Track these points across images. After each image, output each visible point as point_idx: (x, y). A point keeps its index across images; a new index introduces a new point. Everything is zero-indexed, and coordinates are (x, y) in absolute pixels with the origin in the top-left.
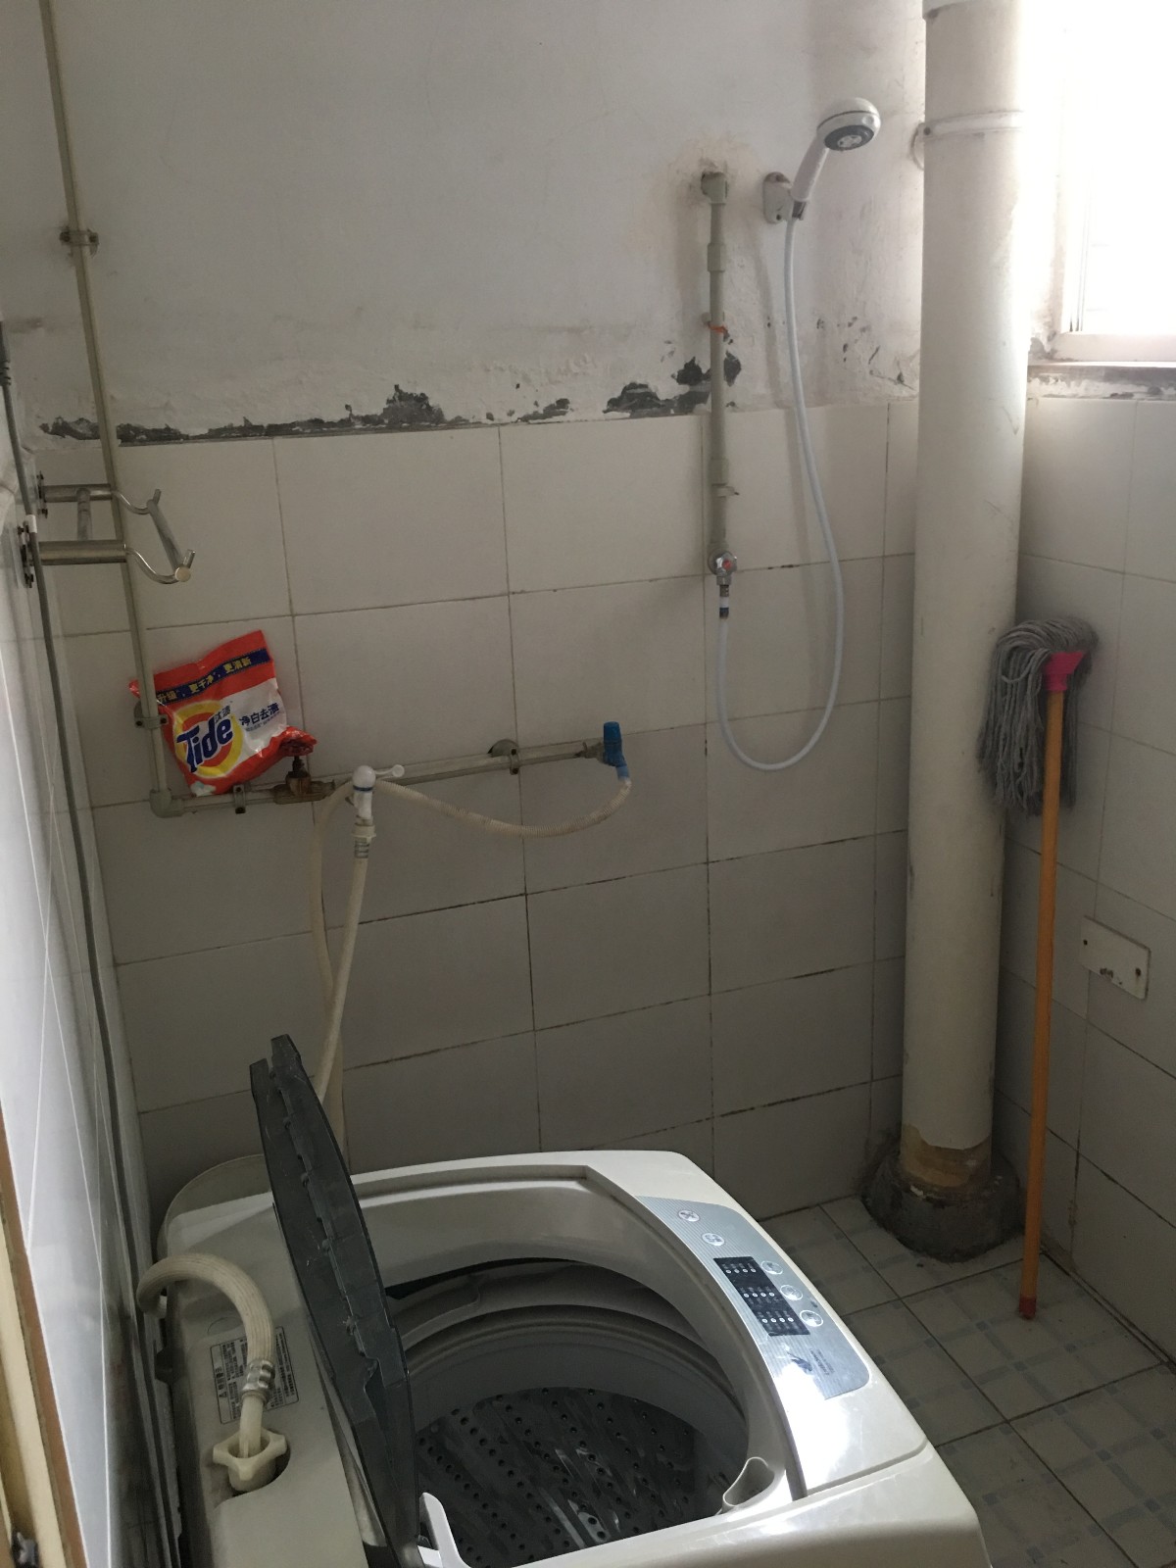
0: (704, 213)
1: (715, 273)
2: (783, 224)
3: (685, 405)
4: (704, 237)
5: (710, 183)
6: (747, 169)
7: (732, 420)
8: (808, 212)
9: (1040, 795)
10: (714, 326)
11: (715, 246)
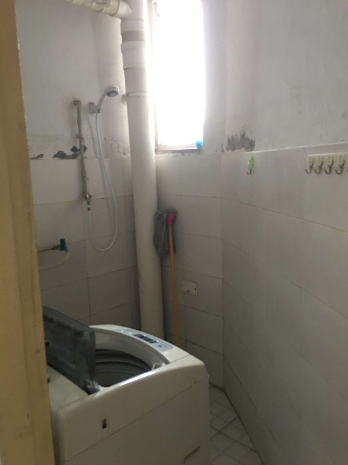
0: (75, 111)
1: (79, 124)
2: (95, 114)
3: (74, 157)
4: (75, 116)
5: (76, 103)
6: (85, 100)
7: (86, 161)
8: (101, 111)
9: (169, 250)
10: (80, 137)
11: (79, 118)
